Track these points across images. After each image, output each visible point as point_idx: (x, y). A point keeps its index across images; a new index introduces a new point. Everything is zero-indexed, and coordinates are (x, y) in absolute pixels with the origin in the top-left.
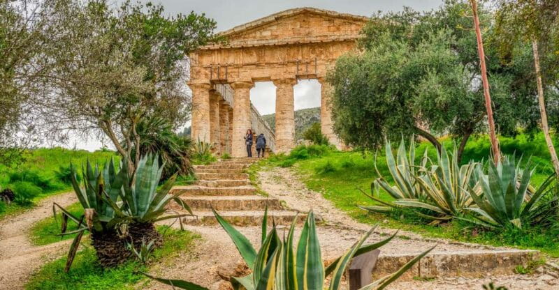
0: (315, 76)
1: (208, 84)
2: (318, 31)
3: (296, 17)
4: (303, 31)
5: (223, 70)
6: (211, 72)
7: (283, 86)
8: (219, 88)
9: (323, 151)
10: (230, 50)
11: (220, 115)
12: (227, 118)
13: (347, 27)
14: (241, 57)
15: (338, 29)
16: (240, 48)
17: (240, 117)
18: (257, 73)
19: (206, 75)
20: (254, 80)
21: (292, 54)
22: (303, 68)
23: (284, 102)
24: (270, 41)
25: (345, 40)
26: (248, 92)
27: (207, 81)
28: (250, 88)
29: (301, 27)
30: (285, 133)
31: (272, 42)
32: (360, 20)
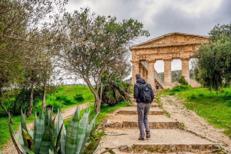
0: (179, 58)
1: (138, 61)
2: (180, 41)
3: (172, 36)
4: (175, 41)
5: (144, 56)
6: (140, 57)
7: (167, 62)
8: (143, 63)
9: (187, 88)
10: (146, 49)
11: (143, 73)
12: (145, 74)
13: (192, 39)
14: (151, 51)
15: (188, 40)
16: (150, 48)
17: (151, 74)
18: (157, 57)
19: (138, 58)
20: (156, 60)
21: (170, 50)
22: (175, 55)
23: (167, 68)
24: (162, 45)
25: (191, 44)
26: (153, 64)
27: (138, 60)
28: (154, 62)
29: (174, 40)
30: (168, 80)
31: (163, 45)
32: (197, 37)
